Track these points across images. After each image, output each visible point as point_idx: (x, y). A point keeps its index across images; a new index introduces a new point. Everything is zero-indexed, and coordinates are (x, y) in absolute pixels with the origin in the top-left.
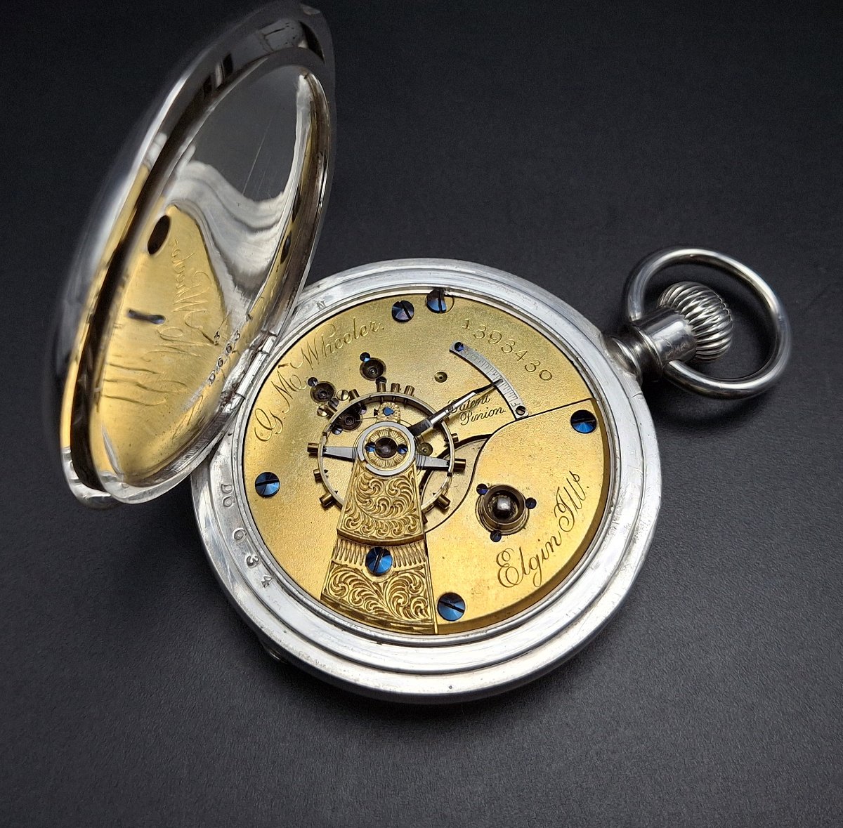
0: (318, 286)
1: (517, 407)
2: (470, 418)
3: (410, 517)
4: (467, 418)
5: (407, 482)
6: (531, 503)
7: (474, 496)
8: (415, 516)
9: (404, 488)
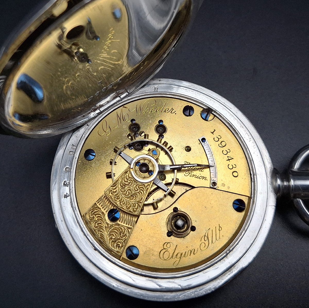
0: (160, 81)
1: (214, 181)
2: (190, 174)
3: (137, 205)
4: (188, 174)
5: (144, 188)
6: (193, 229)
7: (171, 210)
8: (139, 205)
9: (142, 190)
